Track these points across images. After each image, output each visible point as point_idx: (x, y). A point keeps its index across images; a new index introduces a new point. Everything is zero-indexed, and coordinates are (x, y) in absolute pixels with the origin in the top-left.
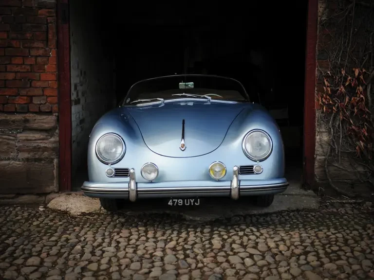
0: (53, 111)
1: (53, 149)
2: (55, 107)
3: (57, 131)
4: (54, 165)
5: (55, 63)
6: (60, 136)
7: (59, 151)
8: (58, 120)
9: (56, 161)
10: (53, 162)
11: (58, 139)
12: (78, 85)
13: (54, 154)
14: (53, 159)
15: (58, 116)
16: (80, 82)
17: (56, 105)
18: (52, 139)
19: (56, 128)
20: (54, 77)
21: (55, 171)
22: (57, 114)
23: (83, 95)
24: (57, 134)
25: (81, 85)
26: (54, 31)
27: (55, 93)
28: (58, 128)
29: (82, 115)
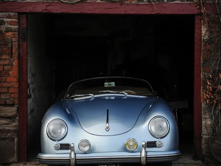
0: (15, 104)
1: (15, 131)
2: (16, 101)
3: (17, 118)
4: (15, 143)
5: (17, 70)
6: (19, 122)
7: (18, 132)
8: (18, 110)
9: (16, 139)
10: (14, 141)
11: (18, 124)
12: (30, 84)
13: (15, 134)
14: (14, 139)
15: (18, 108)
16: (32, 82)
17: (17, 99)
18: (14, 124)
19: (17, 116)
20: (16, 80)
21: (15, 147)
22: (17, 106)
23: (33, 91)
24: (17, 120)
25: (32, 84)
26: (17, 47)
27: (17, 91)
28: (18, 115)
29: (33, 106)
